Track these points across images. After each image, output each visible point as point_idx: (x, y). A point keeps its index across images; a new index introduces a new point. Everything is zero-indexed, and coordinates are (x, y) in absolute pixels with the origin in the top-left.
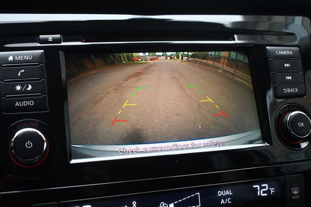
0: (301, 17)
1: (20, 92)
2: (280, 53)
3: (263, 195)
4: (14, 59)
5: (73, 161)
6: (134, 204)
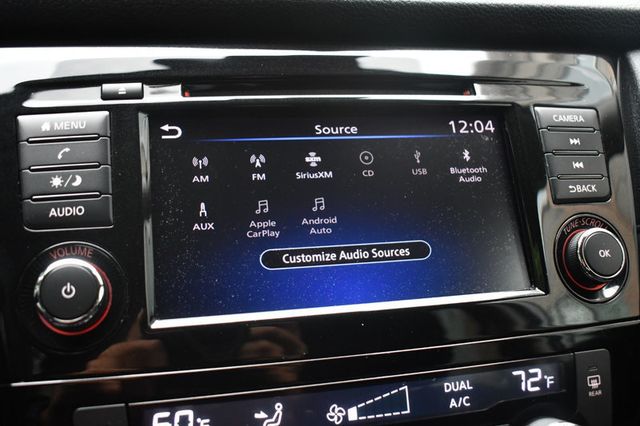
1: (59, 190)
2: (561, 119)
3: (531, 389)
4: (52, 127)
5: (156, 324)
6: (279, 408)
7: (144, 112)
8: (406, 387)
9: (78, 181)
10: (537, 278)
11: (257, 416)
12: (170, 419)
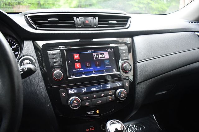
0: (129, 38)
1: (55, 61)
3: (118, 85)
4: (53, 52)
5: (69, 78)
6: (85, 89)
7: (65, 50)
8: (101, 86)
9: (57, 60)
10: (118, 70)
12: (71, 91)
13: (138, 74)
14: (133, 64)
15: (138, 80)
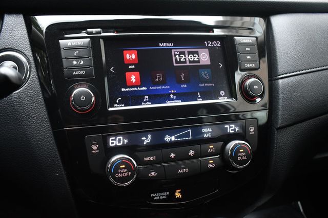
0: (259, 18)
1: (76, 66)
3: (231, 132)
4: (72, 44)
5: (110, 109)
6: (149, 136)
7: (102, 39)
8: (190, 130)
9: (82, 63)
10: (232, 95)
11: (142, 139)
12: (115, 140)
13: (280, 107)
14: (269, 81)
15: (280, 121)
